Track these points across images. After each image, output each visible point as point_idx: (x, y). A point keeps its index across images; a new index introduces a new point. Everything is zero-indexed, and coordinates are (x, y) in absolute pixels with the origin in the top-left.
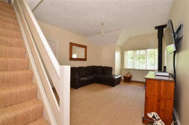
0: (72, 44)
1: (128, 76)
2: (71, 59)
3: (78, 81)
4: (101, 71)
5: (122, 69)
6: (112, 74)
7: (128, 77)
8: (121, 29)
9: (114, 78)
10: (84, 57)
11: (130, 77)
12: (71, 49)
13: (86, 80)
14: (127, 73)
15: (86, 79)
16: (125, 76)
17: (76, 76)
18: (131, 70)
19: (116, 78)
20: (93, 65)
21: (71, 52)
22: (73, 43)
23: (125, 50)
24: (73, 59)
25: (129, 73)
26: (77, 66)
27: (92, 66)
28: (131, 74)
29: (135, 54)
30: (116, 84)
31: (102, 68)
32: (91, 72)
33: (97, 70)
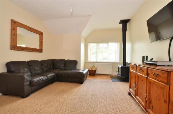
0: (15, 24)
1: (93, 70)
3: (28, 83)
7: (93, 71)
8: (90, 16)
10: (38, 47)
11: (95, 71)
12: (14, 30)
13: (43, 80)
14: (92, 67)
16: (90, 69)
17: (25, 76)
18: (95, 63)
21: (14, 37)
22: (18, 22)
23: (89, 43)
24: (18, 49)
26: (26, 60)
28: (96, 67)
29: (99, 47)
31: (64, 62)
32: (49, 67)
33: (59, 64)
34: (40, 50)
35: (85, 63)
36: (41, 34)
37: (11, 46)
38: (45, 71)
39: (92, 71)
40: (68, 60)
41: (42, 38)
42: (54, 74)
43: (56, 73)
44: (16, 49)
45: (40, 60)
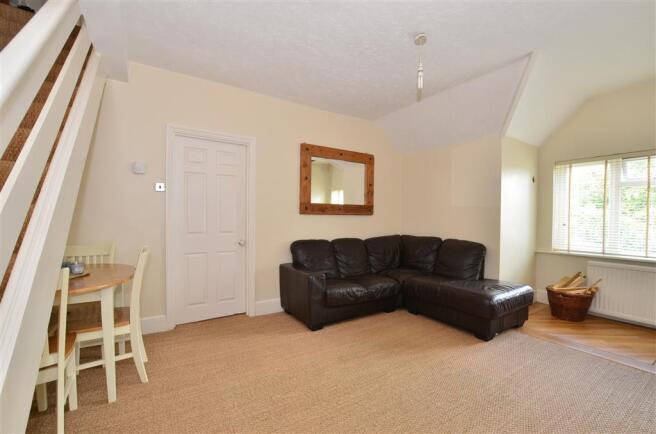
0: (308, 151)
1: (573, 293)
2: (307, 208)
3: (318, 297)
4: (431, 258)
5: (541, 253)
6: (487, 275)
7: (571, 296)
8: (530, 55)
9: (490, 298)
10: (360, 201)
11: (586, 300)
12: (305, 167)
13: (355, 296)
14: (571, 276)
15: (357, 290)
16: (557, 288)
17: (313, 278)
18: (591, 262)
19: (500, 297)
20: (401, 233)
21: (305, 182)
22: (313, 146)
23: (556, 163)
24: (312, 209)
25: (578, 275)
26: (330, 237)
27: (397, 237)
28: (592, 280)
29: (618, 178)
30: (502, 330)
31: (435, 247)
32: (388, 260)
33: (417, 252)
34: (366, 210)
35: (536, 253)
36: (368, 160)
37: (301, 204)
38: (374, 271)
39: (564, 295)
40: (450, 241)
41: (372, 173)
42: (392, 285)
43: (401, 281)
44: (309, 210)
45: (363, 237)
